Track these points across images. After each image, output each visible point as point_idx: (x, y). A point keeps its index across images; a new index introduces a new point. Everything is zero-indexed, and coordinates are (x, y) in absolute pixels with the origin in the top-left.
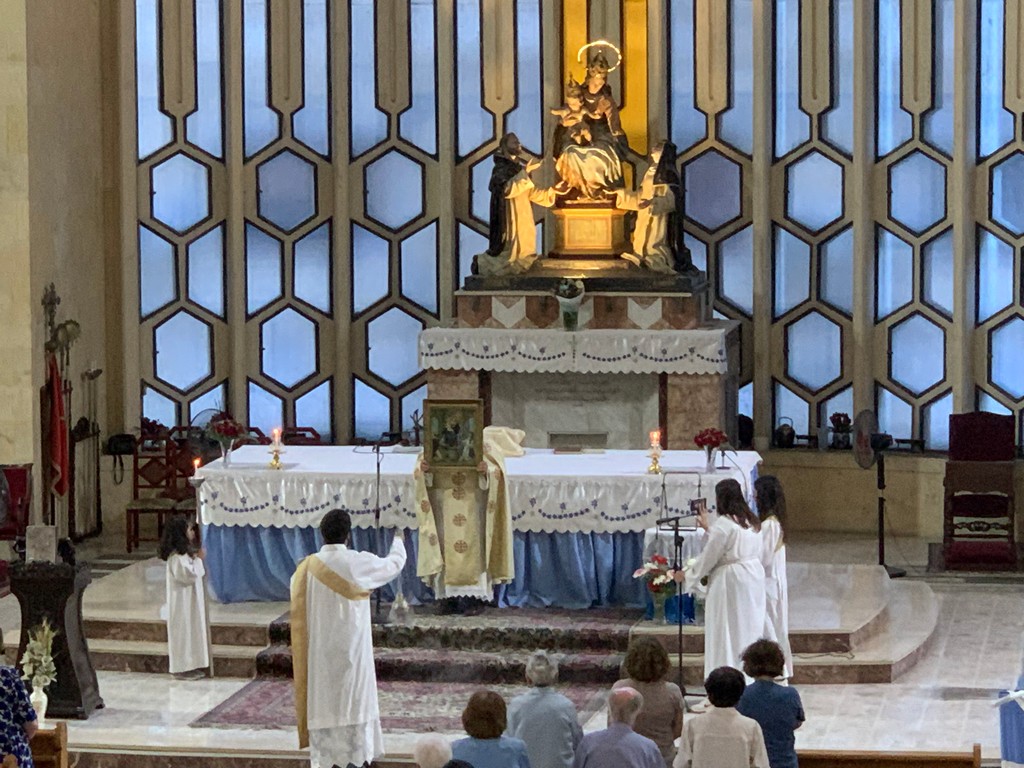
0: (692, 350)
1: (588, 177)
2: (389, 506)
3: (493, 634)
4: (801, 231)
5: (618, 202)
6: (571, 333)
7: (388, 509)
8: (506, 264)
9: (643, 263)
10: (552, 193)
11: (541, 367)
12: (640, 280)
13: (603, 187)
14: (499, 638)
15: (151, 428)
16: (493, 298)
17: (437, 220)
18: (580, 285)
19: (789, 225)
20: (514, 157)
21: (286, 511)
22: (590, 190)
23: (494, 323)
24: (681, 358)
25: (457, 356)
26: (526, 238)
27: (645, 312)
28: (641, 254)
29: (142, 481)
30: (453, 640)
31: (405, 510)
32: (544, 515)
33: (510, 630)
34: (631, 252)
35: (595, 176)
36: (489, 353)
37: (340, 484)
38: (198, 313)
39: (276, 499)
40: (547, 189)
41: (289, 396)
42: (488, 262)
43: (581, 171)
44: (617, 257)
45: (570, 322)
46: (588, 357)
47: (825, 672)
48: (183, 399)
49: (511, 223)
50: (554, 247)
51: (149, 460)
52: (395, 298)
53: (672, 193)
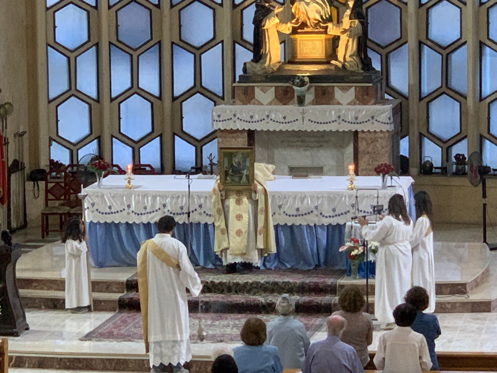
0: (373, 117)
1: (311, 16)
2: (196, 210)
3: (257, 285)
4: (437, 47)
5: (328, 30)
6: (301, 108)
7: (195, 212)
8: (263, 67)
9: (344, 66)
10: (290, 25)
11: (284, 127)
12: (342, 76)
13: (319, 22)
14: (261, 287)
15: (55, 166)
16: (256, 88)
17: (222, 42)
18: (307, 79)
19: (429, 43)
20: (267, 5)
21: (135, 213)
22: (312, 23)
23: (256, 102)
24: (366, 122)
25: (235, 122)
26: (275, 52)
27: (345, 95)
28: (342, 61)
29: (50, 196)
30: (234, 288)
31: (205, 212)
32: (286, 215)
33: (267, 283)
34: (336, 59)
35: (315, 15)
36: (254, 120)
37: (167, 197)
38: (82, 97)
39: (129, 206)
40: (287, 23)
41: (136, 146)
42: (253, 66)
43: (307, 13)
44: (328, 63)
45: (301, 101)
46: (312, 121)
47: (452, 306)
48: (73, 148)
49: (266, 43)
50: (291, 58)
51: (54, 184)
52: (198, 88)
53: (360, 25)
